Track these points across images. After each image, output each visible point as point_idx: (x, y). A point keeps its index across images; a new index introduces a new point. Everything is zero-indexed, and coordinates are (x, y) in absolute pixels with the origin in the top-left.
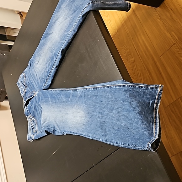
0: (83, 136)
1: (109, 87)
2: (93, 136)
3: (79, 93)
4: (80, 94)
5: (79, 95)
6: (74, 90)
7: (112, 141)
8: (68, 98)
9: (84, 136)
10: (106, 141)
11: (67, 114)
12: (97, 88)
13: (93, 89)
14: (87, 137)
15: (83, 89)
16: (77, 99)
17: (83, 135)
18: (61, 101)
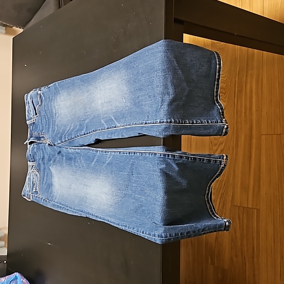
0: (108, 223)
1: (152, 155)
2: (124, 225)
3: (109, 157)
4: (111, 159)
5: (108, 161)
6: (102, 151)
7: (152, 233)
8: (89, 162)
9: (111, 224)
10: (143, 233)
11: (87, 185)
12: (135, 152)
13: (129, 153)
14: (115, 226)
15: (115, 152)
16: (104, 165)
17: (109, 221)
18: (79, 164)
